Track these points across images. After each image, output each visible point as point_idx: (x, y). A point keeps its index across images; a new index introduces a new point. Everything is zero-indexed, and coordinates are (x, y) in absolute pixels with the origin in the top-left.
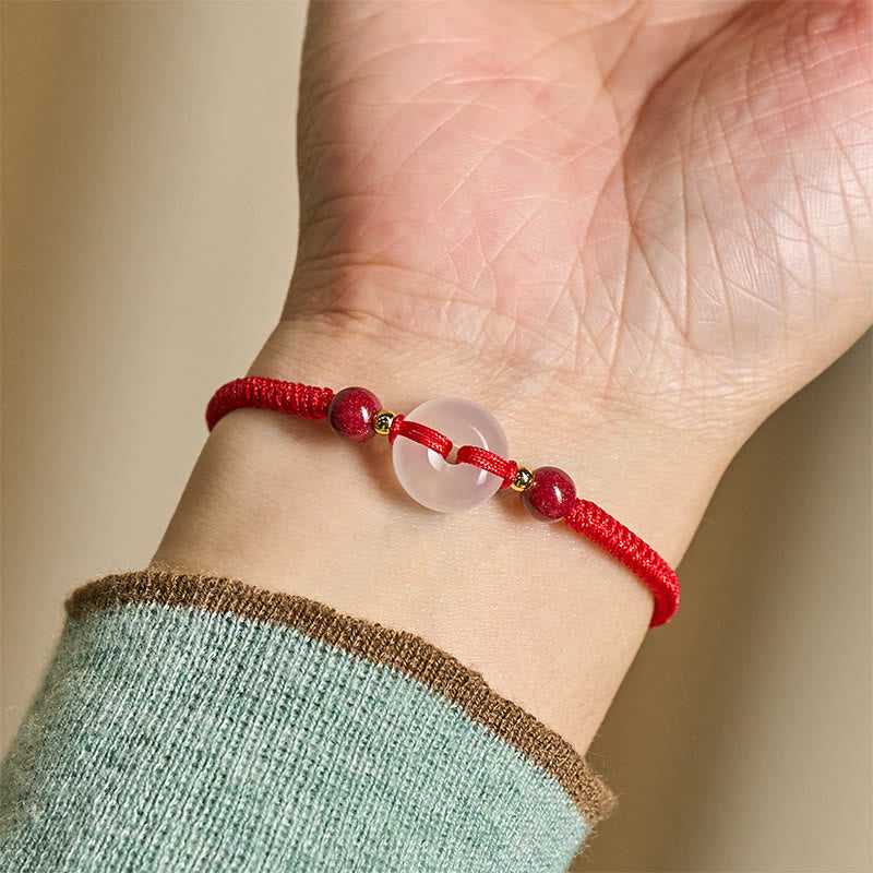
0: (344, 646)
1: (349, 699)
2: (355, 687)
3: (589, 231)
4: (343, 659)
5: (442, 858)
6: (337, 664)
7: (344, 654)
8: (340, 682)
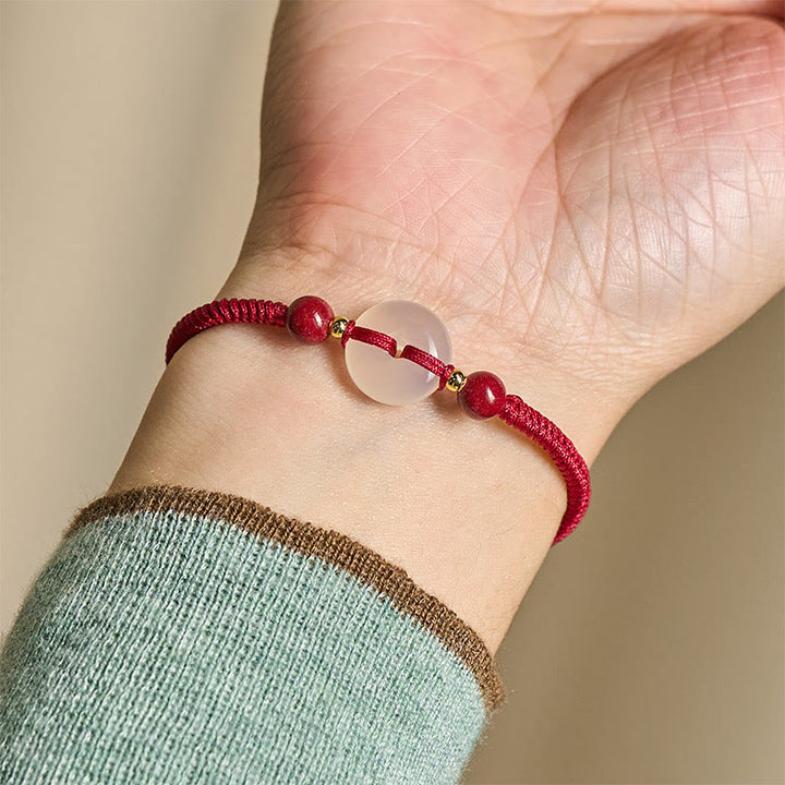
0: (279, 540)
1: (285, 585)
2: (289, 575)
3: (523, 196)
4: (278, 551)
5: (372, 729)
6: (273, 555)
7: (280, 546)
8: (277, 571)
